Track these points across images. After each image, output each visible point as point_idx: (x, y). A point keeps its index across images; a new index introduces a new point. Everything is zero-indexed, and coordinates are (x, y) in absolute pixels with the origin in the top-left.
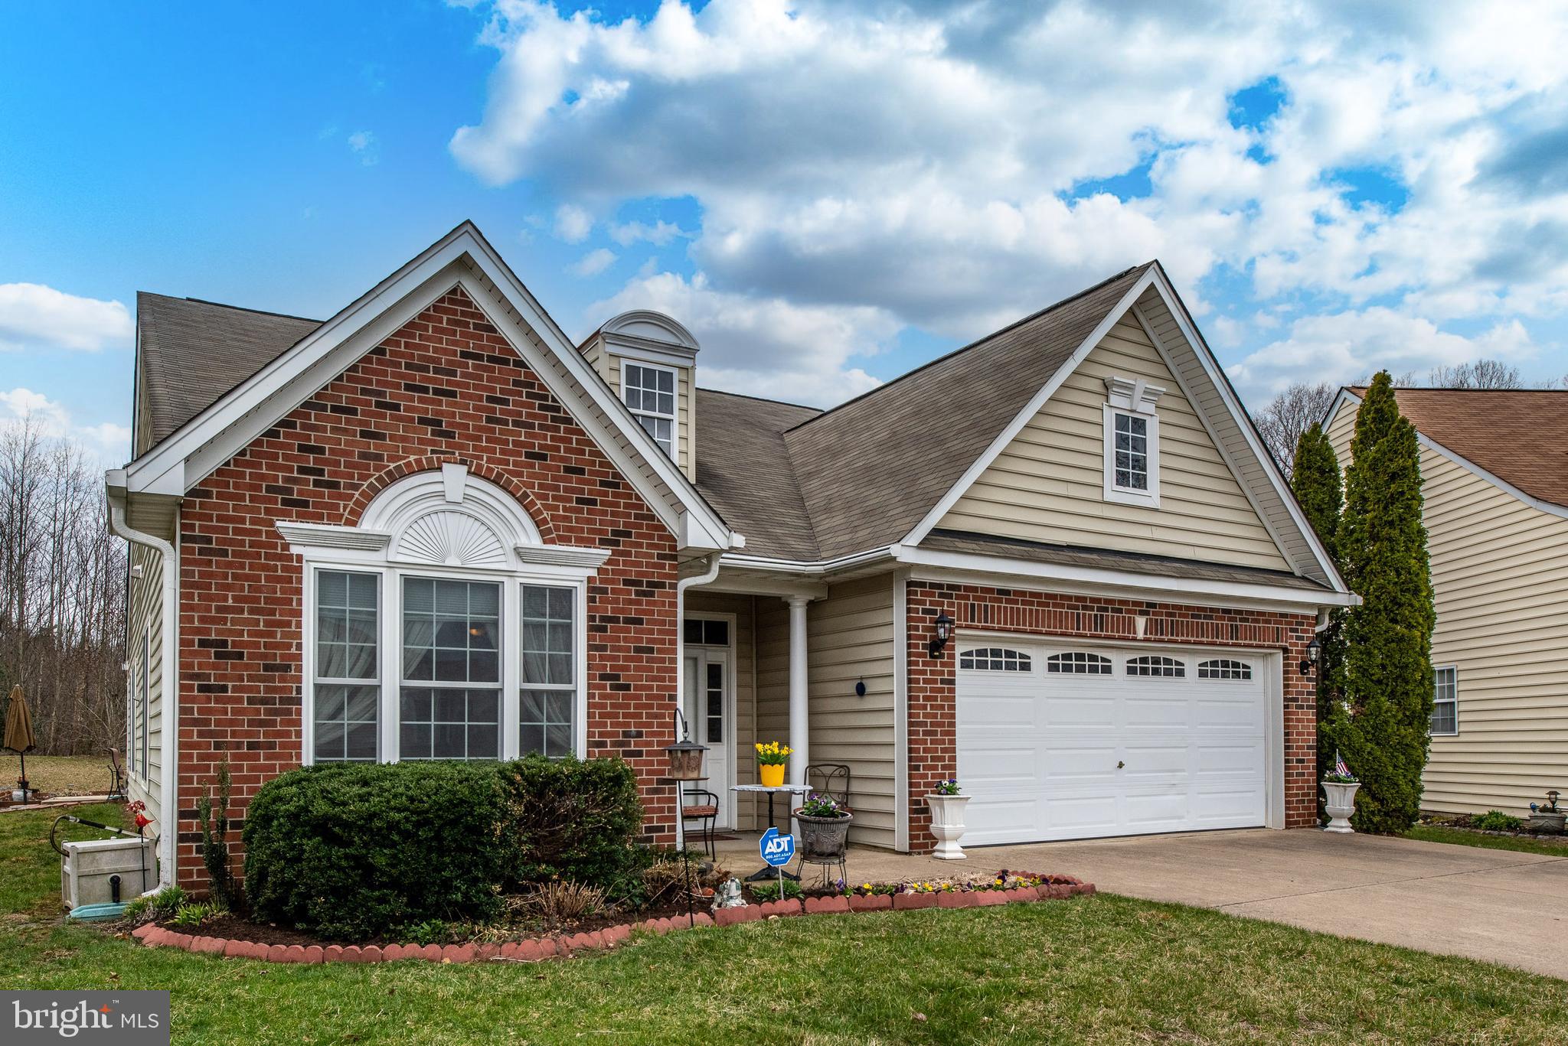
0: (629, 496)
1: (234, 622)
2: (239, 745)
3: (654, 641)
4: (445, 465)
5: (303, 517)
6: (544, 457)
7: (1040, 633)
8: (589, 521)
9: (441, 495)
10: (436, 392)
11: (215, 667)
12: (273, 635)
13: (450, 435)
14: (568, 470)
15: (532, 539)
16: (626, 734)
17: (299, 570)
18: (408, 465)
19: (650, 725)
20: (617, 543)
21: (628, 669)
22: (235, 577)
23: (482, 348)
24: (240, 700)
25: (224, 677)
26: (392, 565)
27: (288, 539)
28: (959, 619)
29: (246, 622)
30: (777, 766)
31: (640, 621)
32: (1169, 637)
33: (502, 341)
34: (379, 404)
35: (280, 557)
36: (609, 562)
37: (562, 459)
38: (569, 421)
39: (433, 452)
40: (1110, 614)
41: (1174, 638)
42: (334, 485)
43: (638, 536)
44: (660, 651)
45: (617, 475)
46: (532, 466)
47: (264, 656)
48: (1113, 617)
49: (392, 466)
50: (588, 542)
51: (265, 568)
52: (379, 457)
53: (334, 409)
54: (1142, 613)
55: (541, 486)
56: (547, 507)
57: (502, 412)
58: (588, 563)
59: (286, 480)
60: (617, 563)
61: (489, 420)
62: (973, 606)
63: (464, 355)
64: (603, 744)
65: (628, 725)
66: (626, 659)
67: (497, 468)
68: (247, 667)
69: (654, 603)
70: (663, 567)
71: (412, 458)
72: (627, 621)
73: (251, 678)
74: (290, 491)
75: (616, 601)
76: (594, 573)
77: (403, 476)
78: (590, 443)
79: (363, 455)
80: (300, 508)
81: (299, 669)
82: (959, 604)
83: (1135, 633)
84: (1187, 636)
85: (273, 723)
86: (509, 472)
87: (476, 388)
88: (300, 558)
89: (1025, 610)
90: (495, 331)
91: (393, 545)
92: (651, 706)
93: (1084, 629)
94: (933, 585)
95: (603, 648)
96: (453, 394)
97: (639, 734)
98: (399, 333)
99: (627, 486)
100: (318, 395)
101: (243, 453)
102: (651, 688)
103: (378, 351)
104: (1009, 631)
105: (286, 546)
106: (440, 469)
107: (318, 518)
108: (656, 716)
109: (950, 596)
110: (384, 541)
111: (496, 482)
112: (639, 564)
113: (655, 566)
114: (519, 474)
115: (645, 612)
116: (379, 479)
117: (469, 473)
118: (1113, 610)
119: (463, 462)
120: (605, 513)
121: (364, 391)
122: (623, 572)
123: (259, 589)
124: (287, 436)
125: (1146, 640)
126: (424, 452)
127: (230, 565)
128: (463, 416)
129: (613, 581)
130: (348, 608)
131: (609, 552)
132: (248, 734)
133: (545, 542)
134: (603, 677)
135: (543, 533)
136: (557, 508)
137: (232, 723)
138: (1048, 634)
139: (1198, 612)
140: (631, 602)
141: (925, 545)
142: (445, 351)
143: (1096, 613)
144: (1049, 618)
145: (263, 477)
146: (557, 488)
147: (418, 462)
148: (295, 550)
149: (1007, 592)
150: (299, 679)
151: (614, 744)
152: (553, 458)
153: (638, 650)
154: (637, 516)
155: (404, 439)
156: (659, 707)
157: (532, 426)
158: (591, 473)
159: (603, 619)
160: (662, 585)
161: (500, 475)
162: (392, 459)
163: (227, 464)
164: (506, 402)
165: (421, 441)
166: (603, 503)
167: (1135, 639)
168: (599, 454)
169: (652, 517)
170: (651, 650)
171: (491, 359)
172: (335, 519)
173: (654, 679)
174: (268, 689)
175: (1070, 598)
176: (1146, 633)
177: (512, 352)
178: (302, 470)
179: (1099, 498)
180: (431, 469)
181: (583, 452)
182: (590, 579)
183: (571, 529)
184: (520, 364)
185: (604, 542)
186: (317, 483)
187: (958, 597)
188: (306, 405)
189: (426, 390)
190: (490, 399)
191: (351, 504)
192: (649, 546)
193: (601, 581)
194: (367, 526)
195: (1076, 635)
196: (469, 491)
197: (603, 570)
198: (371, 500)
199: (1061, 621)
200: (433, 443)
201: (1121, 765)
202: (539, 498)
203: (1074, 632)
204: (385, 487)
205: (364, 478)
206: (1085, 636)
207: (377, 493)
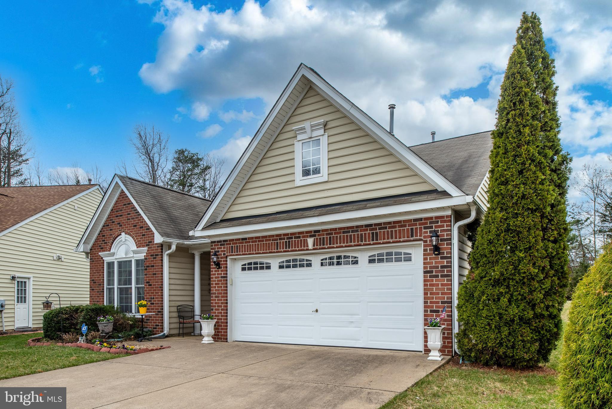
2: (95, 301)
3: (156, 271)
4: (122, 233)
5: (103, 251)
6: (136, 226)
7: (260, 253)
8: (144, 240)
9: (122, 241)
10: (120, 216)
11: (94, 285)
12: (99, 277)
13: (121, 226)
14: (140, 228)
15: (134, 248)
16: (151, 298)
17: (103, 263)
19: (156, 296)
20: (149, 245)
21: (151, 280)
24: (96, 292)
25: (94, 287)
26: (116, 259)
27: (102, 256)
28: (227, 253)
31: (153, 266)
32: (329, 246)
34: (112, 223)
35: (100, 261)
36: (148, 251)
37: (139, 226)
39: (119, 231)
40: (293, 240)
41: (332, 245)
42: (106, 243)
44: (158, 275)
46: (134, 229)
47: (98, 282)
48: (295, 241)
49: (114, 236)
50: (143, 246)
51: (98, 264)
52: (112, 235)
53: (106, 226)
54: (311, 236)
55: (136, 234)
56: (137, 239)
57: (129, 217)
58: (144, 252)
59: (101, 244)
61: (128, 220)
62: (232, 247)
63: (124, 205)
65: (151, 296)
66: (151, 277)
67: (128, 232)
68: (97, 285)
69: (156, 261)
72: (151, 266)
74: (101, 246)
76: (145, 254)
77: (116, 239)
79: (110, 235)
80: (102, 249)
81: (103, 284)
83: (307, 246)
84: (340, 243)
86: (130, 232)
87: (125, 212)
88: (104, 260)
89: (253, 246)
91: (115, 254)
92: (156, 290)
93: (280, 249)
94: (218, 242)
96: (122, 216)
97: (154, 298)
98: (115, 204)
100: (104, 224)
102: (156, 285)
103: (112, 210)
104: (246, 254)
105: (102, 258)
106: (121, 235)
107: (105, 251)
109: (224, 245)
110: (113, 254)
111: (129, 235)
112: (154, 250)
113: (157, 250)
114: (132, 232)
115: (155, 263)
117: (125, 234)
118: (295, 238)
119: (124, 232)
120: (147, 238)
121: (110, 220)
122: (150, 253)
124: (101, 234)
125: (314, 249)
128: (124, 220)
130: (111, 270)
131: (147, 248)
133: (137, 248)
134: (147, 283)
135: (137, 245)
138: (263, 253)
139: (346, 230)
140: (152, 261)
142: (120, 206)
143: (286, 240)
144: (264, 246)
145: (98, 244)
146: (138, 233)
147: (117, 234)
149: (245, 239)
150: (103, 287)
151: (149, 301)
153: (153, 274)
155: (115, 229)
156: (158, 290)
157: (134, 219)
158: (145, 227)
164: (130, 214)
165: (118, 229)
167: (308, 250)
172: (107, 251)
173: (157, 282)
175: (273, 236)
176: (314, 246)
178: (103, 241)
181: (142, 223)
182: (145, 256)
183: (141, 243)
185: (147, 245)
187: (227, 244)
188: (103, 226)
190: (128, 215)
191: (109, 247)
193: (147, 256)
194: (112, 251)
195: (277, 252)
196: (126, 238)
197: (147, 253)
198: (112, 245)
199: (269, 247)
200: (119, 228)
201: (317, 311)
202: (136, 236)
203: (275, 251)
204: (114, 241)
205: (110, 240)
206: (281, 252)
207: (113, 243)
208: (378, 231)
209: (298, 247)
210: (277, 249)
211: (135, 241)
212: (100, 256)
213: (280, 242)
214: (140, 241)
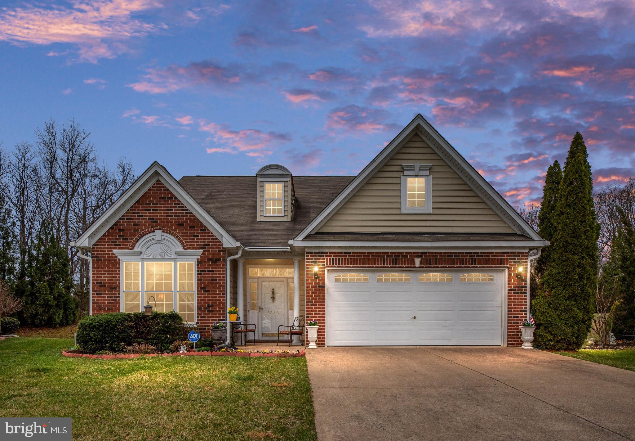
0: (209, 233)
1: (104, 277)
2: (105, 308)
3: (217, 277)
4: (155, 230)
5: (119, 249)
6: (183, 225)
8: (197, 242)
9: (155, 239)
10: (153, 210)
11: (99, 289)
12: (112, 280)
13: (156, 222)
14: (190, 227)
15: (180, 249)
16: (208, 305)
17: (119, 263)
18: (146, 231)
19: (216, 303)
20: (205, 248)
21: (209, 286)
22: (104, 266)
23: (165, 196)
24: (105, 297)
25: (101, 291)
27: (117, 255)
28: (327, 264)
29: (106, 277)
30: (235, 314)
31: (213, 271)
32: (434, 265)
33: (171, 193)
34: (138, 216)
35: (114, 260)
36: (203, 254)
37: (188, 224)
38: (191, 213)
39: (152, 227)
41: (437, 266)
42: (127, 239)
43: (212, 245)
44: (219, 280)
45: (205, 227)
46: (180, 227)
47: (111, 286)
48: (402, 259)
49: (141, 232)
50: (197, 248)
51: (111, 263)
52: (138, 230)
53: (127, 219)
54: (418, 257)
55: (182, 233)
56: (184, 239)
57: (171, 213)
58: (197, 255)
59: (115, 239)
60: (205, 254)
61: (167, 216)
62: (333, 259)
63: (161, 198)
64: (201, 308)
65: (209, 303)
66: (208, 283)
67: (169, 230)
68: (107, 288)
69: (217, 265)
70: (220, 254)
71: (146, 230)
72: (209, 271)
73: (108, 291)
74: (116, 242)
75: (205, 265)
76: (199, 257)
77: (144, 235)
78: (197, 219)
79: (134, 231)
80: (119, 246)
82: (327, 259)
83: (414, 264)
84: (445, 264)
85: (113, 303)
86: (173, 230)
87: (164, 207)
88: (119, 260)
89: (357, 259)
90: (169, 190)
91: (142, 254)
92: (216, 297)
93: (387, 264)
94: (315, 253)
95: (201, 280)
96: (157, 210)
97: (212, 306)
98: (143, 196)
99: (209, 230)
100: (123, 216)
101: (105, 234)
102: (216, 291)
103: (138, 201)
104: (350, 267)
105: (116, 257)
106: (154, 232)
107: (123, 248)
108: (218, 300)
109: (323, 256)
110: (140, 253)
111: (169, 233)
112: (213, 254)
113: (217, 254)
114: (176, 230)
115: (214, 268)
116: (138, 236)
117: (162, 232)
118: (402, 256)
119: (160, 229)
120: (201, 239)
121: (134, 213)
122: (207, 257)
123: (109, 268)
124: (116, 228)
125: (420, 267)
126: (150, 227)
127: (102, 263)
128: (160, 216)
129: (204, 259)
130: (132, 272)
131: (202, 251)
132: (107, 306)
133: (184, 249)
134: (201, 288)
135: (184, 247)
136: (187, 239)
137: (103, 303)
138: (368, 267)
139: (450, 255)
140: (210, 265)
141: (305, 239)
142: (155, 198)
143: (393, 257)
144: (369, 261)
145: (110, 239)
146: (187, 233)
147: (148, 230)
148: (119, 257)
149: (350, 253)
150: (120, 291)
151: (204, 309)
152: (186, 225)
153: (212, 280)
154: (212, 239)
155: (145, 225)
156: (219, 297)
157: (179, 216)
158: (197, 227)
159: (201, 271)
160: (220, 259)
161: (170, 232)
162: (141, 231)
163: (102, 237)
164: (172, 210)
165: (149, 225)
166: (201, 236)
167: (415, 267)
168: (200, 221)
169: (217, 239)
170: (216, 280)
171: (168, 198)
172: (127, 248)
173: (218, 288)
174: (112, 294)
175: (380, 253)
176: (421, 264)
177: (174, 195)
178: (119, 236)
179: (398, 213)
180: (152, 232)
181: (195, 222)
182: (198, 259)
183: (191, 245)
184: (176, 198)
185: (201, 248)
186: (123, 239)
187: (327, 256)
188: (120, 219)
189: (150, 210)
190: (168, 210)
191: (131, 244)
192: (216, 248)
193: (201, 259)
194: (136, 250)
195: (383, 267)
196: (163, 237)
197: (201, 257)
198: (136, 242)
199: (375, 262)
200: (152, 225)
201: (415, 318)
202: (182, 236)
203: (382, 266)
204: (140, 238)
205: (134, 236)
206: (388, 267)
207: (138, 240)
208: (476, 258)
209: (405, 264)
210: (384, 264)
211: (181, 241)
212: (113, 254)
213: (387, 259)
214: (190, 242)
